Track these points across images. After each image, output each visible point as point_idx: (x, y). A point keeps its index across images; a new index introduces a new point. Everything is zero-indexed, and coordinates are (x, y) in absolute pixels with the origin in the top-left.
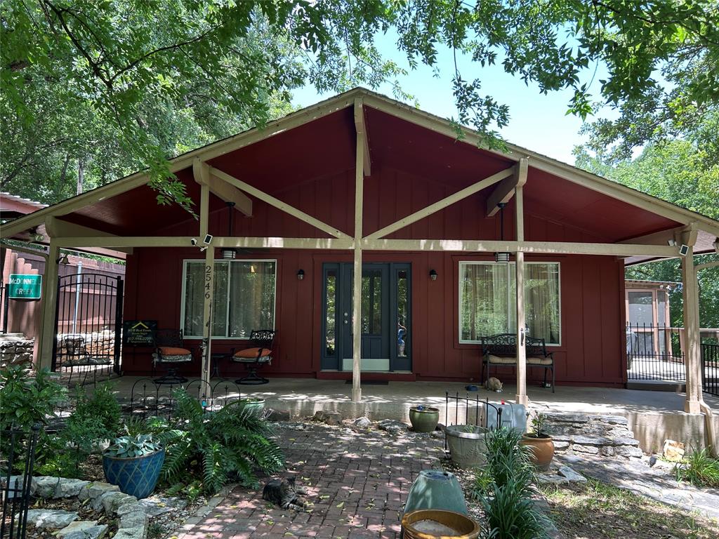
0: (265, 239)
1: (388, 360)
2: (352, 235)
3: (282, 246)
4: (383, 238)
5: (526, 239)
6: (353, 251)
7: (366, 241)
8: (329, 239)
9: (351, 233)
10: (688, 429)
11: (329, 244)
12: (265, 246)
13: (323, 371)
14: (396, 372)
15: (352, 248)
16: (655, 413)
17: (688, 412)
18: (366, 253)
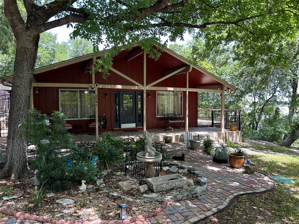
0: (116, 85)
1: (135, 124)
2: (143, 85)
3: (121, 88)
4: (152, 86)
5: (189, 88)
6: (143, 90)
7: (147, 87)
8: (136, 86)
9: (143, 84)
10: (222, 136)
11: (136, 88)
12: (116, 88)
13: (115, 129)
14: (138, 127)
15: (143, 89)
16: (216, 133)
17: (221, 132)
18: (147, 91)
